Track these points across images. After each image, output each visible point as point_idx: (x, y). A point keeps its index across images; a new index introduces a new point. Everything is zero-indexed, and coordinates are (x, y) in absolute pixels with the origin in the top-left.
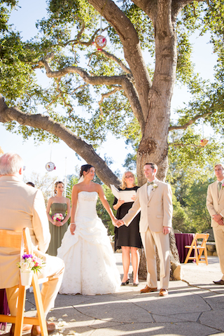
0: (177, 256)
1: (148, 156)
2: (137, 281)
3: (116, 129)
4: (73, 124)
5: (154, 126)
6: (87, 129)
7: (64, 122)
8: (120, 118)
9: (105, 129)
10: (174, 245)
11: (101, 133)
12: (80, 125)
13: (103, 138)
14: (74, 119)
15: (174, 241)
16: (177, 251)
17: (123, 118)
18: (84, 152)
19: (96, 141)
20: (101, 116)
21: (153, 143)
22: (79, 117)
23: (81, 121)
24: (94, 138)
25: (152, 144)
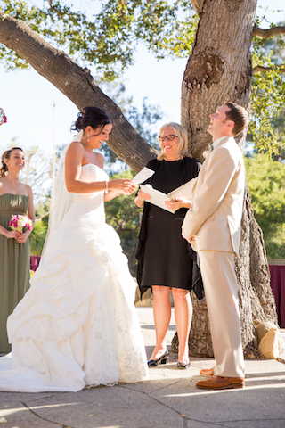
0: (273, 311)
1: (205, 89)
2: (185, 359)
3: (155, 38)
4: (58, 26)
5: (219, 20)
6: (91, 38)
7: (38, 22)
8: (166, 12)
9: (132, 37)
10: (267, 287)
11: (123, 46)
12: (75, 28)
13: (126, 58)
14: (61, 14)
15: (267, 278)
16: (272, 300)
17: (171, 13)
18: (70, 86)
19: (111, 65)
20: (120, 7)
21: (216, 60)
22: (73, 10)
23: (76, 19)
24: (107, 59)
25: (213, 62)
